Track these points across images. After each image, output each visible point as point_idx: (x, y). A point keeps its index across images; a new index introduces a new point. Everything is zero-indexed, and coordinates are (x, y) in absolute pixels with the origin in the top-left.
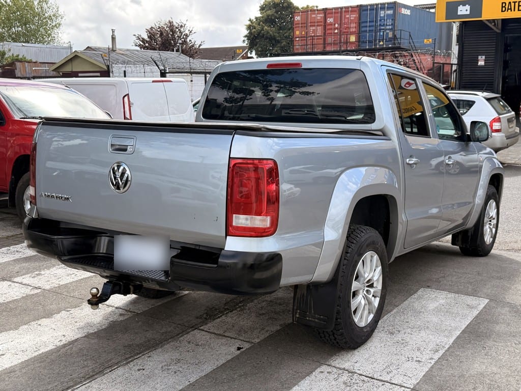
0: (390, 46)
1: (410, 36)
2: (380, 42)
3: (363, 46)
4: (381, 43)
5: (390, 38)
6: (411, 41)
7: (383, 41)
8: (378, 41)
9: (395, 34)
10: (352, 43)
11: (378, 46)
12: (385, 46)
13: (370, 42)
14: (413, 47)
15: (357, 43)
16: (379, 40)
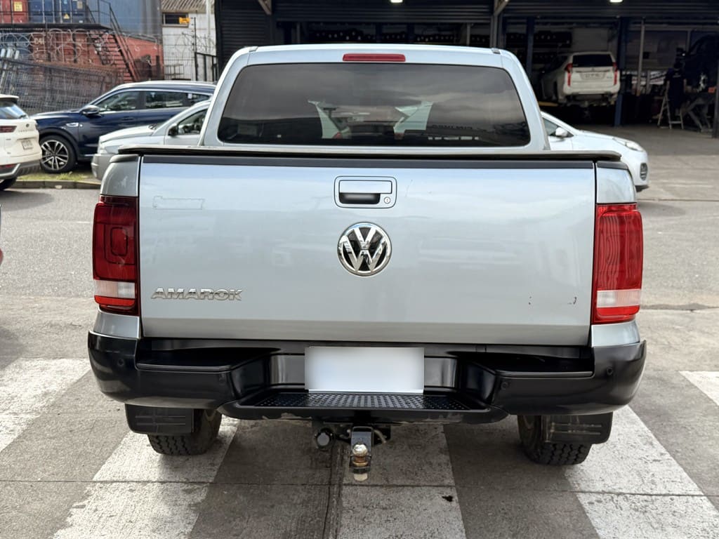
0: (81, 22)
1: (111, 9)
2: (63, 15)
3: (37, 21)
4: (67, 17)
5: (79, 11)
6: (112, 17)
7: (69, 15)
8: (60, 13)
9: (87, 4)
10: (18, 13)
11: (61, 22)
12: (71, 22)
13: (47, 14)
14: (117, 27)
15: (26, 15)
16: (62, 12)
